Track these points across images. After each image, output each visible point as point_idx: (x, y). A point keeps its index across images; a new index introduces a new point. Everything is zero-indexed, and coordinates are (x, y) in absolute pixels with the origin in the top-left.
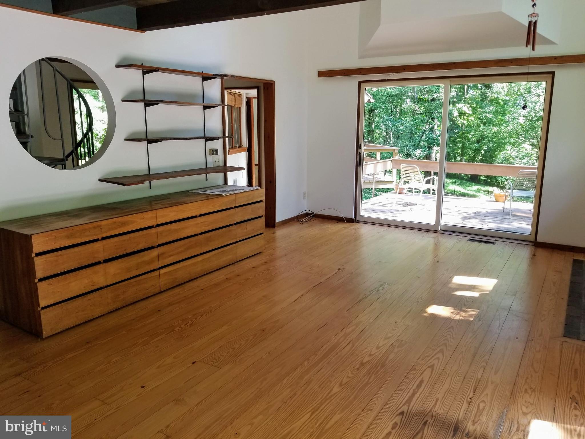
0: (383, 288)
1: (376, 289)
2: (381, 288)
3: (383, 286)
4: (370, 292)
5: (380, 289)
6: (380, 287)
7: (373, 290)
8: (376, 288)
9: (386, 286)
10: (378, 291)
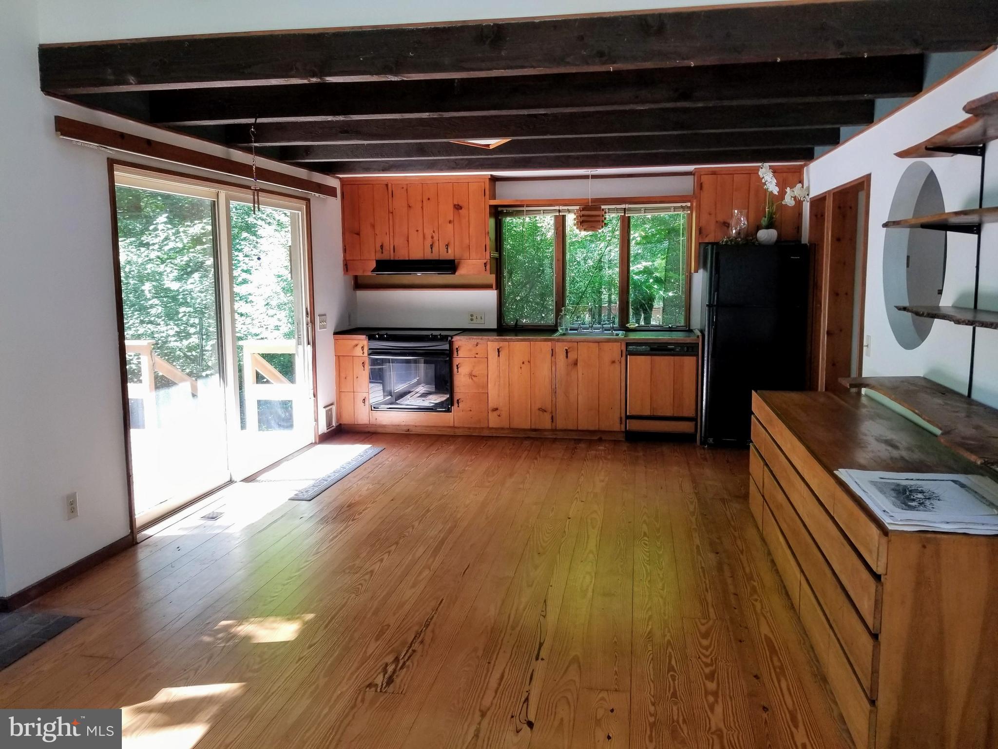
0: (385, 671)
1: (401, 662)
2: (390, 669)
3: (387, 676)
4: (414, 651)
5: (393, 667)
6: (394, 671)
7: (407, 660)
8: (402, 668)
9: (379, 680)
10: (397, 660)
